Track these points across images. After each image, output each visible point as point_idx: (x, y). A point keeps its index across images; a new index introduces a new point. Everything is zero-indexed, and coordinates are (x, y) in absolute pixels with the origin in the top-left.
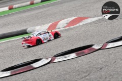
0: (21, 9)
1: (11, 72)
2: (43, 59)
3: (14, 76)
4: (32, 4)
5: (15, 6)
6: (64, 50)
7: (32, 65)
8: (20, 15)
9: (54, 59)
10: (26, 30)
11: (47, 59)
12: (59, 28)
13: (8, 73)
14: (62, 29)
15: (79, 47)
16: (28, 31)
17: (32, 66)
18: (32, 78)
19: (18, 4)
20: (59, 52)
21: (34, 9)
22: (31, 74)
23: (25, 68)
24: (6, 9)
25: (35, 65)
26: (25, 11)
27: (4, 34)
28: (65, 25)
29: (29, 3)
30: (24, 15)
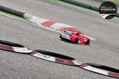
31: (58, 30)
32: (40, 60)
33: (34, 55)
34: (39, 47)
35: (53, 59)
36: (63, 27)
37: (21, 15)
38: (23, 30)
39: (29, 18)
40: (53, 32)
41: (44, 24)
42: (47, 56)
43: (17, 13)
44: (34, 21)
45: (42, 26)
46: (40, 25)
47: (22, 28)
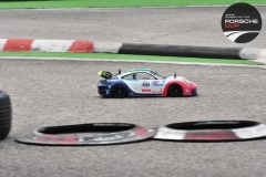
1: (187, 135)
2: (262, 126)
3: (190, 144)
7: (234, 130)
13: (179, 135)
16: (241, 54)
17: (233, 134)
18: (229, 158)
25: (241, 133)
27: (189, 48)
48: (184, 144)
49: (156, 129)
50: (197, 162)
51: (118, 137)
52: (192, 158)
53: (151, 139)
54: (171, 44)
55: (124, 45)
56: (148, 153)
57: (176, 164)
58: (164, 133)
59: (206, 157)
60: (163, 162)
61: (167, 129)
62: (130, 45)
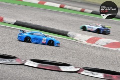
0: (71, 11)
1: (39, 65)
2: (72, 67)
3: (40, 70)
4: (83, 11)
5: (66, 7)
6: (95, 67)
7: (60, 67)
8: (67, 17)
9: (82, 71)
10: (67, 33)
11: (76, 68)
12: (98, 45)
13: (36, 65)
14: (100, 46)
15: (109, 70)
16: (69, 34)
17: (59, 68)
19: (70, 6)
20: (90, 66)
21: (82, 17)
22: (56, 75)
23: (53, 67)
24: (58, 6)
25: (63, 69)
26: (74, 16)
27: (46, 28)
28: (105, 44)
29: (80, 9)
30: (71, 18)
31: (103, 46)
32: (88, 78)
33: (82, 73)
34: (86, 64)
35: (101, 76)
36: (109, 43)
37: (65, 34)
38: (68, 49)
39: (74, 37)
40: (99, 49)
41: (89, 41)
42: (95, 73)
43: (61, 33)
44: (78, 39)
45: (88, 44)
46: (85, 42)
47: (68, 47)
48: (37, 69)
49: (26, 61)
50: (42, 78)
51: (8, 61)
52: (40, 76)
53: (23, 65)
54: (38, 24)
55: (17, 22)
56: (20, 71)
57: (32, 78)
58: (29, 63)
59: (46, 76)
60: (26, 76)
61: (30, 62)
62: (20, 22)
